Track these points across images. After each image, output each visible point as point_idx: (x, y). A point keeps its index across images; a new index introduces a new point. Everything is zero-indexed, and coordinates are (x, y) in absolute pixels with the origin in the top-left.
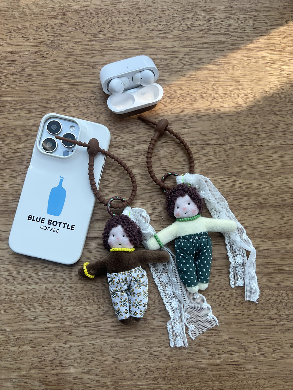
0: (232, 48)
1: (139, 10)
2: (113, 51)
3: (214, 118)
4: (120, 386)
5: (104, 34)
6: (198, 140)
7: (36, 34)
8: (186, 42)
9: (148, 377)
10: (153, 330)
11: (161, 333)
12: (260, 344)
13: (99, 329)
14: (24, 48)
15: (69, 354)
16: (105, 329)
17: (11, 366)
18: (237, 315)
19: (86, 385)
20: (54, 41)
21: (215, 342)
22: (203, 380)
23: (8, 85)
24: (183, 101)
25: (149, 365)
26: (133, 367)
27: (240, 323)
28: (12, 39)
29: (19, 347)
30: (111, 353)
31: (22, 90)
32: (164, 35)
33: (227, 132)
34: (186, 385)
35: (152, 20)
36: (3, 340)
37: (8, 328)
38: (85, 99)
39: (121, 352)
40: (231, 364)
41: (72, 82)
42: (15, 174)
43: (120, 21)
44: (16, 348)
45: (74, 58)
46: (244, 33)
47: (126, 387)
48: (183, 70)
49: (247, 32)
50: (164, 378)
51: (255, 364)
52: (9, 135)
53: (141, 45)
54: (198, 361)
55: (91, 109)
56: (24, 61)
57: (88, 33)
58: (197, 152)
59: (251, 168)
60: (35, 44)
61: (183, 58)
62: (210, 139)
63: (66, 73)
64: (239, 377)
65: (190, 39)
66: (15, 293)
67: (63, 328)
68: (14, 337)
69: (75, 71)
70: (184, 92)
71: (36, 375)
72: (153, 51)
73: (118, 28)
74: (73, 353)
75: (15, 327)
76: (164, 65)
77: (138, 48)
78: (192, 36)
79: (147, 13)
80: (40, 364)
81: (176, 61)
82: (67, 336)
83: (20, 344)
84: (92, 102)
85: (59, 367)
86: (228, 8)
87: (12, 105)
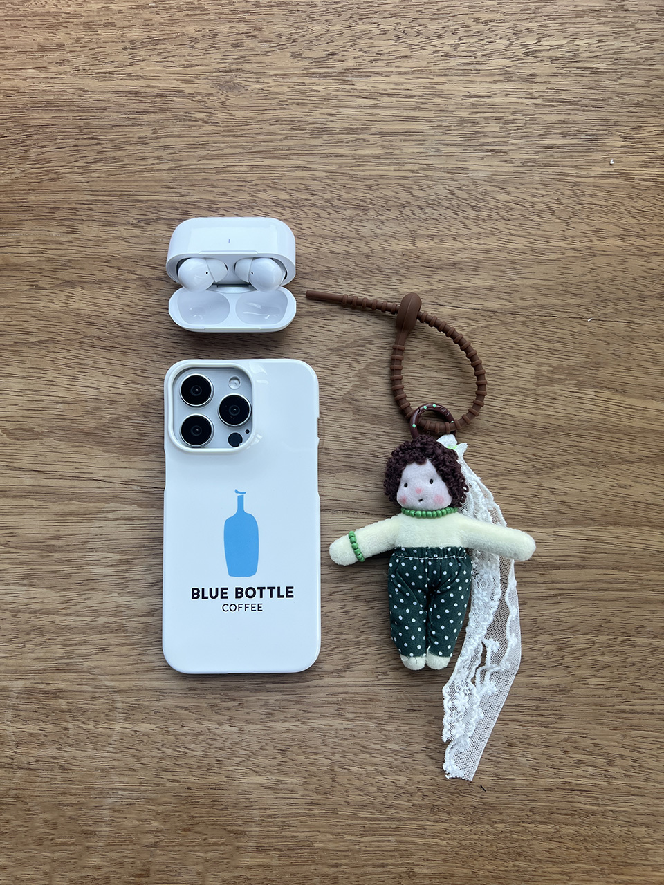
0: (622, 104)
1: (418, 9)
2: (358, 100)
3: (571, 259)
4: (339, 818)
5: (339, 61)
6: (534, 306)
7: (190, 55)
8: (518, 86)
9: (400, 804)
10: (415, 708)
11: (431, 715)
12: (641, 752)
13: (300, 697)
14: (163, 85)
15: (237, 746)
16: (314, 700)
17: (115, 763)
18: (595, 687)
19: (269, 812)
20: (230, 71)
21: (545, 741)
22: (515, 819)
23: (128, 166)
24: (505, 218)
25: (403, 779)
26: (368, 780)
27: (601, 705)
28: (139, 63)
29: (134, 724)
30: (325, 749)
31: (157, 178)
32: (472, 67)
33: (599, 292)
34: (478, 826)
35: (446, 32)
36: (100, 707)
37: (113, 683)
38: (291, 205)
39: (344, 749)
40: (578, 790)
41: (265, 166)
42: (136, 361)
43: (376, 31)
44: (126, 726)
45: (271, 112)
46: (650, 69)
47: (353, 822)
48: (510, 147)
49: (657, 68)
50: (434, 808)
51: (627, 794)
52: (127, 276)
53: (420, 87)
54: (507, 779)
55: (304, 226)
56: (164, 116)
57: (304, 58)
58: (531, 332)
59: (646, 373)
60: (187, 77)
61: (512, 121)
62: (561, 304)
63: (252, 144)
64: (592, 819)
65: (530, 79)
66: (127, 612)
67: (226, 692)
68: (123, 702)
69: (272, 142)
70: (508, 198)
71: (167, 785)
72: (446, 102)
73: (370, 49)
74: (245, 744)
75: (126, 683)
76: (468, 136)
77: (412, 96)
78: (534, 71)
79: (436, 16)
80: (176, 763)
81: (494, 127)
82: (233, 708)
83: (137, 717)
84: (306, 211)
85: (215, 771)
86: (617, 12)
87: (134, 211)
